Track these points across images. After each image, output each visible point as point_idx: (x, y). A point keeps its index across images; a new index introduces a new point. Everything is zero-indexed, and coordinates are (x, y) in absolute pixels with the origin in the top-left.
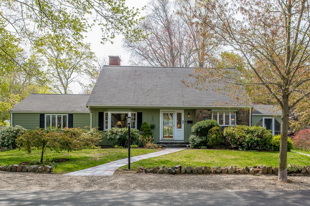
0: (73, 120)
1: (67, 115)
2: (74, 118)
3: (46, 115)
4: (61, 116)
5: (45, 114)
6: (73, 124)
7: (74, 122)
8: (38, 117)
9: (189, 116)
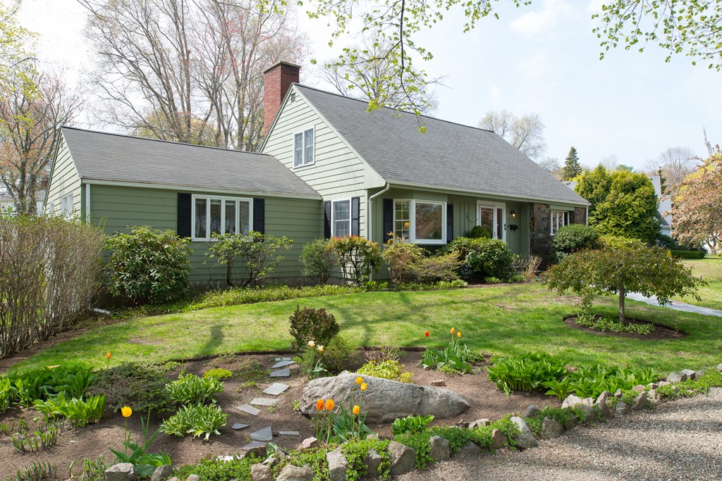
0: (265, 216)
1: (251, 201)
2: (266, 208)
3: (194, 197)
4: (234, 202)
5: (192, 195)
6: (264, 224)
7: (266, 221)
8: (174, 202)
9: (514, 215)
